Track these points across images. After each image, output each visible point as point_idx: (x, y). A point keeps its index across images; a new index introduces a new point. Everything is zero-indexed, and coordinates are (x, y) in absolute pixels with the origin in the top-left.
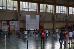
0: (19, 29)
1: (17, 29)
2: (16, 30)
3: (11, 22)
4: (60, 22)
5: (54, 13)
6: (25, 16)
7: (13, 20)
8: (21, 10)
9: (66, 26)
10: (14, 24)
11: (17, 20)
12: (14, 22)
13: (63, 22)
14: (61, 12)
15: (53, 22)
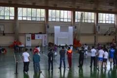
0: (47, 45)
1: (45, 44)
2: (43, 45)
3: (36, 36)
4: (105, 35)
5: (96, 23)
6: (54, 28)
7: (40, 33)
8: (50, 20)
9: (113, 40)
10: (40, 38)
11: (45, 34)
12: (41, 35)
13: (109, 35)
14: (107, 22)
15: (95, 35)
